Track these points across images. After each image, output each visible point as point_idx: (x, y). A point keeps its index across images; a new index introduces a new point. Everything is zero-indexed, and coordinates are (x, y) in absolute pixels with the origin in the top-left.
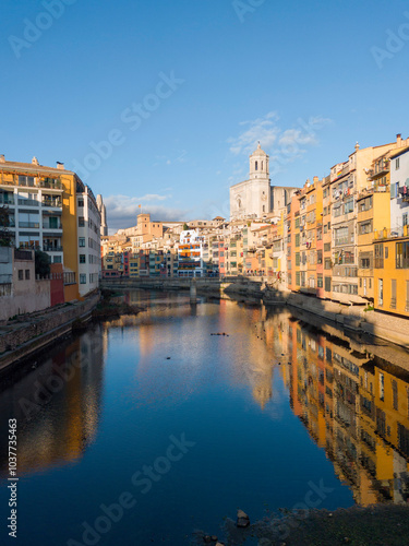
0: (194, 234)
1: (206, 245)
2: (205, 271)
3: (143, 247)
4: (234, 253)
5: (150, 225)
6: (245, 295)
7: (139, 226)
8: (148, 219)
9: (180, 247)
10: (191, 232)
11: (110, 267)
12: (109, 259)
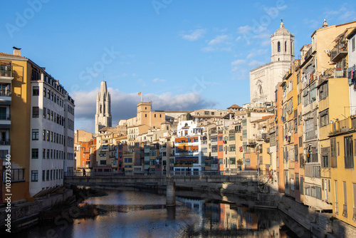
0: (193, 125)
1: (205, 138)
2: (203, 169)
3: (138, 139)
4: (233, 148)
5: (150, 115)
6: (244, 198)
7: (139, 115)
8: (149, 108)
9: (177, 140)
10: (189, 122)
11: (103, 162)
12: (103, 154)
